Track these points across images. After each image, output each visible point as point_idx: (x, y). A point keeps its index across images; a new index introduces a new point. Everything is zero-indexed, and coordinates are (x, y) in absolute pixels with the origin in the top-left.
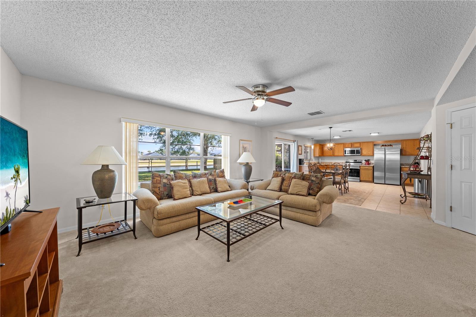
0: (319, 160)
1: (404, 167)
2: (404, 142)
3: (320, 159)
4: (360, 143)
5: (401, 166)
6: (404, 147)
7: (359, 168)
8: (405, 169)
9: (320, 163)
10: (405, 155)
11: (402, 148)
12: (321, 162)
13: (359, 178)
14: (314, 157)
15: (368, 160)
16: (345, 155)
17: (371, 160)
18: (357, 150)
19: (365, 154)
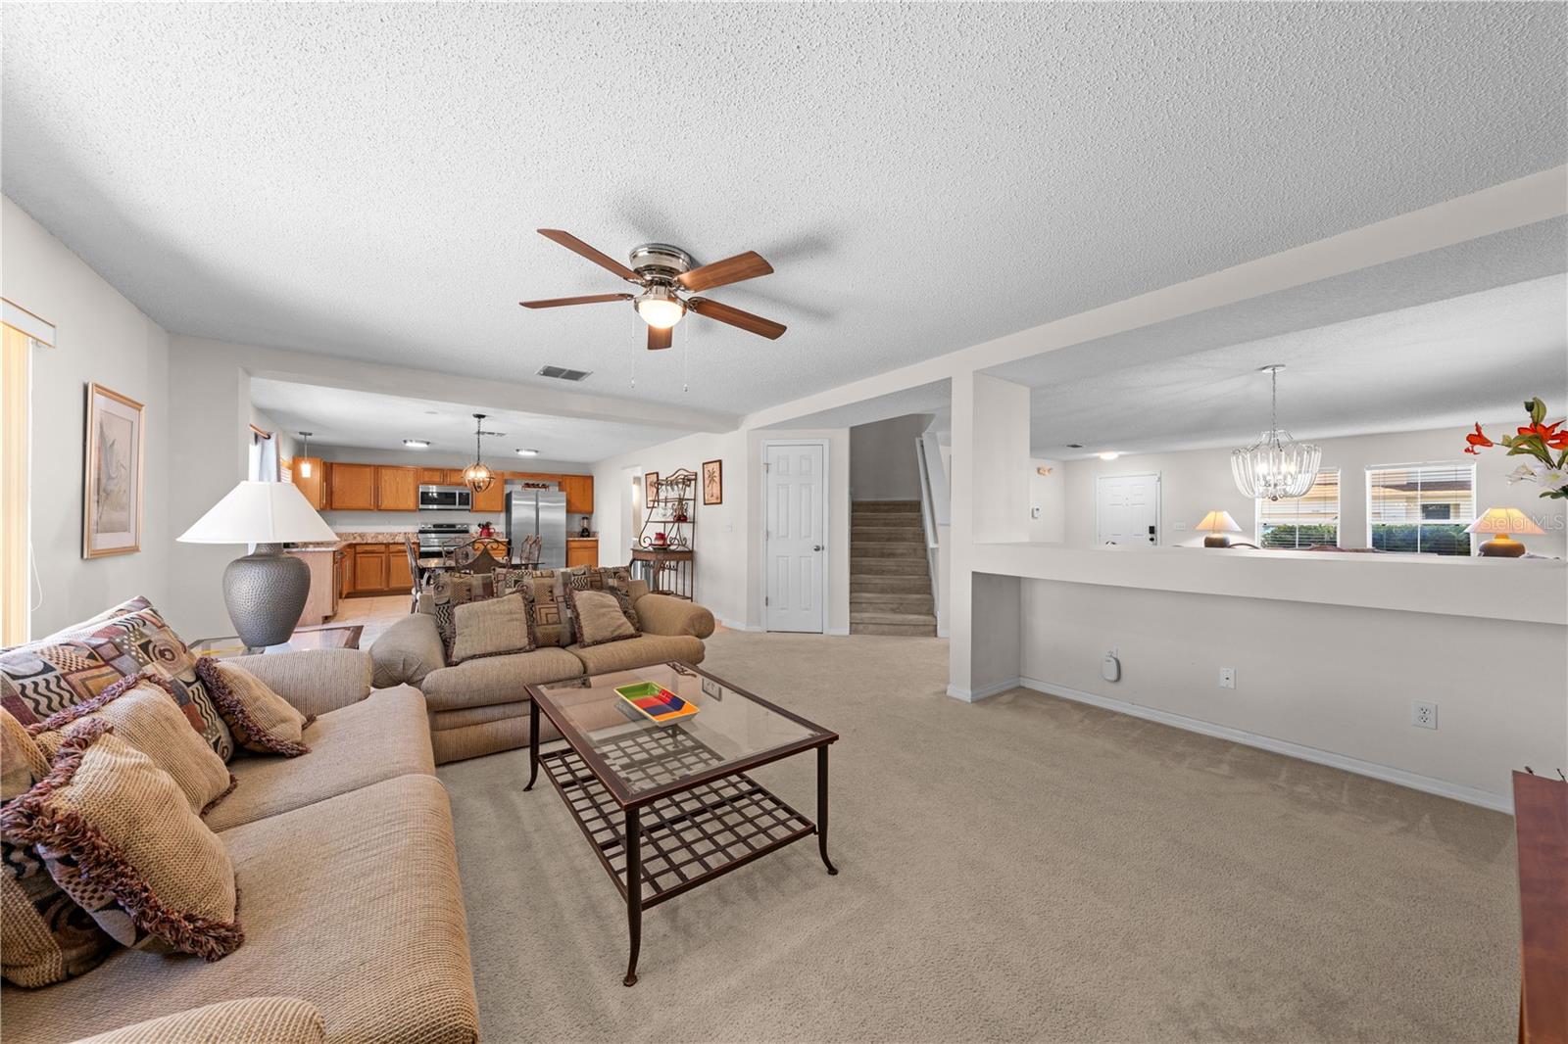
2: (571, 481)
5: (568, 539)
6: (569, 492)
10: (572, 512)
11: (567, 494)
16: (421, 506)
17: (497, 524)
18: (460, 494)
19: (482, 507)
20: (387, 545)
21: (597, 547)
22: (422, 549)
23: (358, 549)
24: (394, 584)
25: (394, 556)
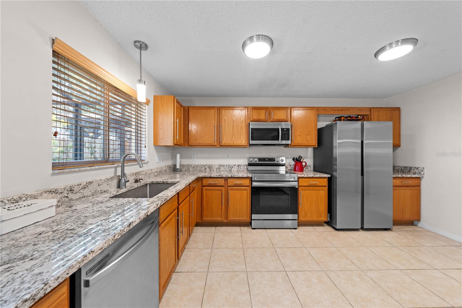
0: (174, 157)
2: (376, 114)
3: (178, 156)
7: (295, 184)
9: (178, 167)
12: (181, 165)
13: (295, 216)
14: (156, 145)
16: (252, 142)
17: (306, 158)
18: (282, 129)
19: (299, 142)
20: (226, 179)
21: (419, 186)
22: (255, 184)
23: (205, 182)
24: (231, 218)
25: (231, 190)
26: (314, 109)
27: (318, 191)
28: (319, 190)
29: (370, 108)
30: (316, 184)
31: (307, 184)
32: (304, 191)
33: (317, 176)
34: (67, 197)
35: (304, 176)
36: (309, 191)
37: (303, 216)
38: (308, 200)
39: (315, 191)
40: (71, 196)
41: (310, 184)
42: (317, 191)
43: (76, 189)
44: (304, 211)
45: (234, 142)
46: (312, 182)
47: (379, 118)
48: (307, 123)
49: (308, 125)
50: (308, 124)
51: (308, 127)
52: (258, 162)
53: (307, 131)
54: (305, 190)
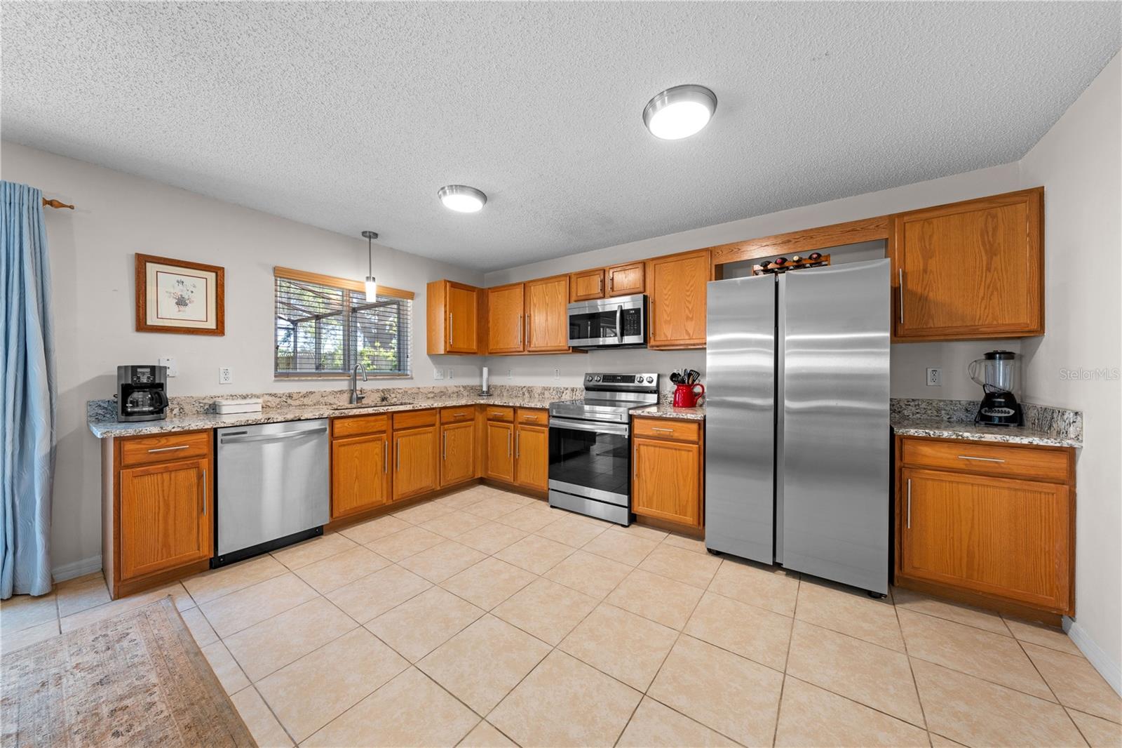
0: (479, 373)
1: (921, 433)
2: (913, 233)
3: (485, 370)
4: (644, 264)
5: (900, 431)
6: (909, 267)
7: (623, 430)
8: (927, 450)
9: (485, 388)
10: (918, 336)
11: (894, 277)
13: (624, 499)
15: (690, 375)
16: (575, 342)
19: (667, 337)
20: (515, 409)
21: (1069, 479)
22: (553, 422)
25: (523, 429)
26: (704, 254)
27: (678, 452)
28: (679, 450)
29: (890, 215)
30: (671, 434)
31: (650, 433)
32: (645, 447)
33: (671, 416)
34: (286, 402)
35: (642, 414)
36: (657, 449)
37: (643, 503)
38: (653, 469)
39: (670, 450)
40: (289, 401)
41: (658, 432)
42: (674, 451)
43: (295, 396)
44: (647, 493)
45: (547, 344)
46: (665, 429)
47: (930, 244)
48: (688, 291)
49: (689, 296)
50: (688, 294)
51: (688, 301)
52: (601, 383)
53: (687, 311)
54: (647, 445)
